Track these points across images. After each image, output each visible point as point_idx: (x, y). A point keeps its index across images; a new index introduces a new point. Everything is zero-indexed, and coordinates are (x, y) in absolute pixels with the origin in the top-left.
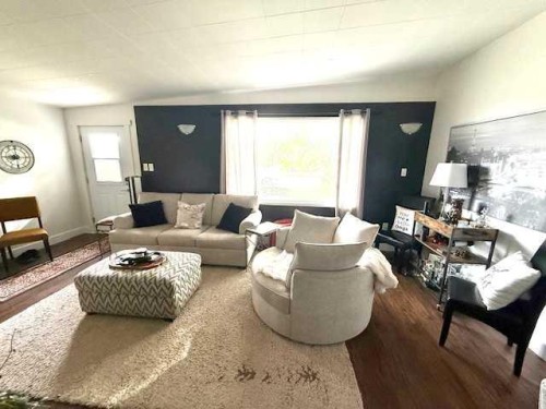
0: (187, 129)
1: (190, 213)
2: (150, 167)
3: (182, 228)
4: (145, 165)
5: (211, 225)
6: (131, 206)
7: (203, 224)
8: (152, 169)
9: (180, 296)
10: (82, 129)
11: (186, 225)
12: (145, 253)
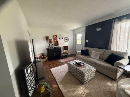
0: (98, 30)
1: (95, 54)
2: (87, 41)
3: (92, 58)
4: (86, 40)
5: (102, 59)
6: (81, 50)
7: (100, 58)
8: (88, 41)
9: (86, 78)
10: (76, 34)
11: (94, 57)
12: (81, 62)
